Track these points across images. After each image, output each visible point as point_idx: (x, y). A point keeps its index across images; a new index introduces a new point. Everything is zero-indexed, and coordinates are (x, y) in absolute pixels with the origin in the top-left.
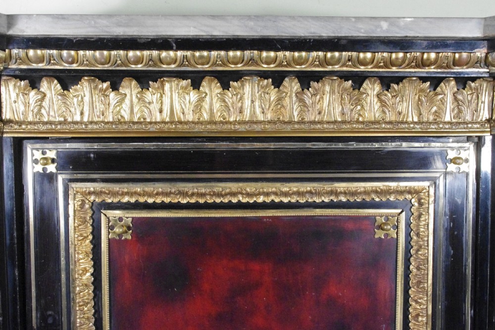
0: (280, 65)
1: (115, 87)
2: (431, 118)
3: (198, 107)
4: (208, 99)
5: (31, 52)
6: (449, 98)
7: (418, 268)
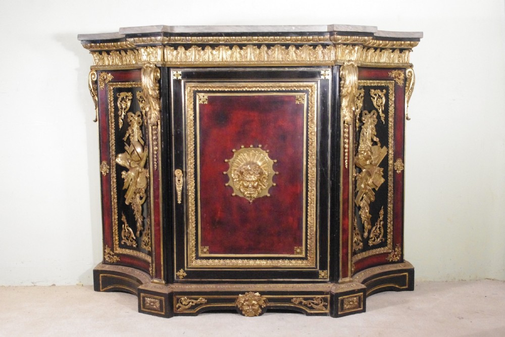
0: (259, 41)
1: (203, 49)
2: (314, 59)
3: (231, 56)
4: (235, 53)
5: (176, 38)
6: (320, 52)
7: (311, 115)
